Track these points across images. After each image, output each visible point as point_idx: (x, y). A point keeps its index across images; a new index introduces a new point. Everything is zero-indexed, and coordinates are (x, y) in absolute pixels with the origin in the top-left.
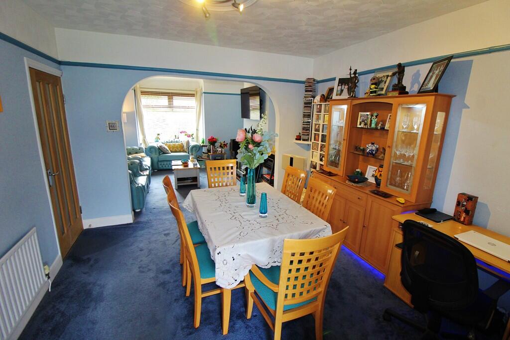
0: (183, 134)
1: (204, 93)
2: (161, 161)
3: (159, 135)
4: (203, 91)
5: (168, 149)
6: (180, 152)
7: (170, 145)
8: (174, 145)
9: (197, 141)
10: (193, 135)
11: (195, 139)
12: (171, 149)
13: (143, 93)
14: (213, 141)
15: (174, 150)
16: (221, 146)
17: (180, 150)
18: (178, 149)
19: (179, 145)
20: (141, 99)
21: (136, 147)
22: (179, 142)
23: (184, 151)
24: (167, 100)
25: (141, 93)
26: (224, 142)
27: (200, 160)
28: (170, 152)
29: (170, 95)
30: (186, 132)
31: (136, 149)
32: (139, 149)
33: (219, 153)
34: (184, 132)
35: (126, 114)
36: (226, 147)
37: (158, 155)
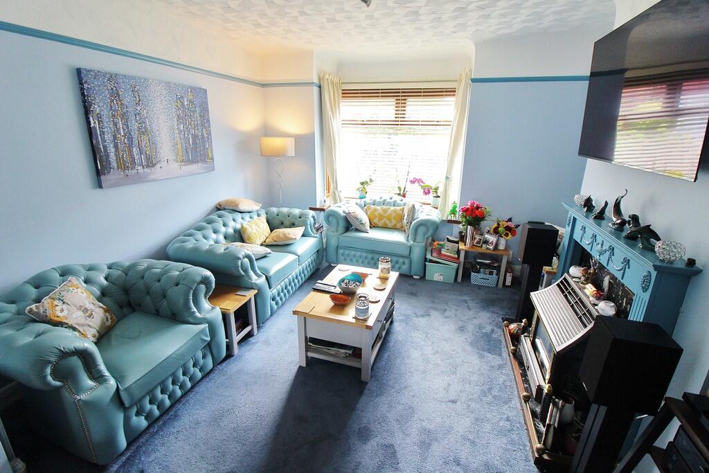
0: (416, 185)
1: (473, 81)
2: (346, 248)
3: (363, 184)
4: (472, 77)
5: (365, 221)
6: (394, 228)
7: (375, 210)
8: (385, 211)
10: (438, 188)
12: (376, 221)
13: (348, 94)
14: (474, 216)
16: (496, 231)
17: (395, 225)
18: (391, 222)
19: (395, 211)
20: (341, 107)
21: (297, 211)
22: (399, 205)
23: (400, 229)
24: (394, 108)
25: (343, 93)
26: (510, 220)
27: (431, 261)
28: (368, 228)
29: (399, 96)
30: (422, 182)
31: (294, 216)
32: (300, 218)
33: (487, 249)
34: (419, 181)
35: (293, 139)
36: (510, 234)
37: (338, 233)
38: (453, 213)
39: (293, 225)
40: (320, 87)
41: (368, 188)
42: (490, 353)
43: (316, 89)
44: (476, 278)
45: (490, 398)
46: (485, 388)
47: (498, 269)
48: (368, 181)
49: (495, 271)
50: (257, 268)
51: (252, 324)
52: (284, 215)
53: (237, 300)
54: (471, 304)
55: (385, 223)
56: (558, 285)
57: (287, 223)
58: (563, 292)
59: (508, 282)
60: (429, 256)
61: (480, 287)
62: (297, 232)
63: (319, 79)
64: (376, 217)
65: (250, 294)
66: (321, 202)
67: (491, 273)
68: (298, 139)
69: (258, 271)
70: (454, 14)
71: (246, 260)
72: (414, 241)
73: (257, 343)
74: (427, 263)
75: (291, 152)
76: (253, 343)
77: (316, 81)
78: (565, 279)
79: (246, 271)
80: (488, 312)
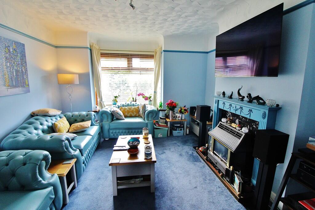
0: (141, 97)
1: (164, 51)
2: (113, 129)
3: (116, 97)
4: (163, 49)
5: (122, 114)
6: (135, 117)
7: (125, 109)
8: (130, 109)
9: (155, 105)
10: (150, 97)
11: (152, 102)
12: (126, 114)
13: (104, 55)
14: (172, 106)
15: (129, 115)
16: (181, 112)
17: (136, 115)
18: (134, 114)
19: (135, 108)
20: (101, 61)
21: (84, 113)
22: (136, 106)
23: (139, 116)
24: (127, 62)
25: (101, 55)
26: (185, 107)
27: (156, 129)
28: (124, 117)
29: (129, 57)
30: (144, 95)
31: (83, 116)
32: (87, 116)
33: (179, 120)
34: (142, 94)
35: (78, 75)
36: (186, 113)
37: (109, 122)
38: (161, 106)
39: (83, 120)
40: (91, 50)
41: (117, 99)
42: (197, 162)
43: (89, 51)
44: (175, 133)
45: (208, 181)
46: (204, 177)
47: (183, 127)
48: (118, 96)
49: (183, 129)
50: (73, 146)
51: (74, 181)
52: (77, 116)
53: (65, 167)
54: (179, 144)
55: (131, 114)
56: (218, 127)
57: (78, 120)
58: (222, 129)
59: (188, 133)
60: (155, 127)
61: (178, 137)
62: (88, 123)
63: (90, 46)
64: (126, 112)
65: (73, 161)
66: (94, 108)
67: (181, 130)
68: (80, 75)
69: (74, 148)
70: (161, 22)
71: (67, 141)
72: (148, 121)
73: (80, 191)
74: (155, 130)
75: (77, 82)
76: (78, 193)
77: (89, 46)
78: (220, 124)
79: (67, 148)
80: (186, 146)
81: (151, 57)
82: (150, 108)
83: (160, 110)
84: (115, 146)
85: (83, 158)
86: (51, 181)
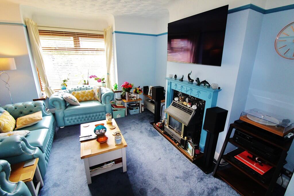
0: (93, 79)
1: (116, 32)
2: (68, 116)
3: (64, 81)
4: (114, 30)
5: (76, 99)
6: (91, 100)
7: (78, 94)
8: (84, 93)
9: (109, 86)
10: (104, 79)
11: (106, 84)
12: (81, 99)
13: (43, 32)
14: (128, 88)
15: (83, 99)
16: (136, 92)
17: (91, 98)
18: (89, 98)
19: (89, 92)
20: (40, 40)
21: (31, 103)
22: (89, 89)
23: (95, 100)
24: (73, 42)
25: (39, 32)
26: (139, 87)
27: (114, 110)
28: (79, 103)
29: (76, 36)
30: (96, 77)
31: (30, 106)
32: (35, 106)
33: (134, 100)
34: (94, 76)
35: (13, 58)
36: (141, 93)
37: (63, 110)
38: (116, 88)
39: (31, 112)
40: (26, 27)
41: (67, 83)
43: (24, 28)
44: (132, 112)
47: (139, 106)
48: (67, 79)
49: (138, 107)
50: (29, 145)
51: (40, 181)
52: (21, 107)
53: (28, 170)
54: (137, 122)
55: (85, 98)
56: (172, 105)
57: (24, 112)
58: (175, 107)
59: (143, 110)
60: (113, 109)
61: (135, 115)
62: (38, 115)
63: (25, 23)
64: (80, 97)
65: (36, 162)
66: (40, 95)
67: (137, 108)
68: (17, 59)
69: (32, 147)
71: (22, 142)
72: (105, 104)
73: (49, 189)
74: (113, 112)
75: (14, 67)
76: (47, 191)
77: (23, 23)
78: (173, 102)
79: (24, 149)
80: (144, 123)
81: (101, 36)
82: (106, 91)
83: (115, 92)
84: (80, 137)
85: (44, 155)
86: (18, 190)
